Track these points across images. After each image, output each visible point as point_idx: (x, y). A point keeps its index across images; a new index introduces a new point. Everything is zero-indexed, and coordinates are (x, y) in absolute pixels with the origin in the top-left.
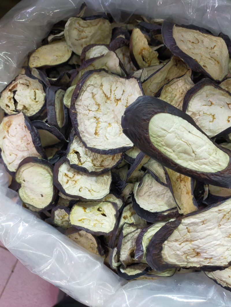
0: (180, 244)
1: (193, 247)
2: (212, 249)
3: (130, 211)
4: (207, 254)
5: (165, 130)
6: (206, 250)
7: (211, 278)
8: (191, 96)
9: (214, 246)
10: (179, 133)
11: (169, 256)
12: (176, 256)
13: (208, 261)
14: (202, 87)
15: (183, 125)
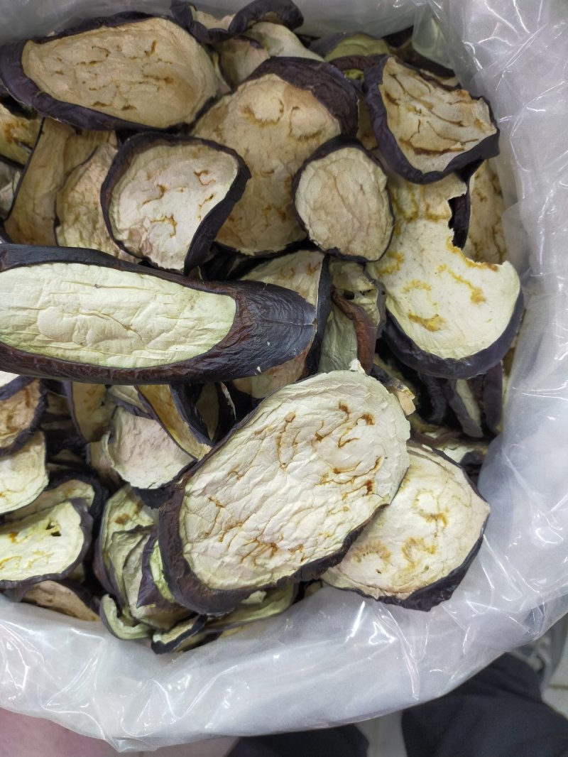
0: (221, 540)
1: (251, 535)
2: (291, 525)
3: (133, 501)
4: (286, 539)
5: (25, 309)
6: (279, 531)
7: (346, 589)
8: (107, 195)
9: (291, 518)
10: (65, 301)
11: (213, 574)
12: (232, 569)
13: (298, 555)
14: (129, 161)
15: (72, 278)
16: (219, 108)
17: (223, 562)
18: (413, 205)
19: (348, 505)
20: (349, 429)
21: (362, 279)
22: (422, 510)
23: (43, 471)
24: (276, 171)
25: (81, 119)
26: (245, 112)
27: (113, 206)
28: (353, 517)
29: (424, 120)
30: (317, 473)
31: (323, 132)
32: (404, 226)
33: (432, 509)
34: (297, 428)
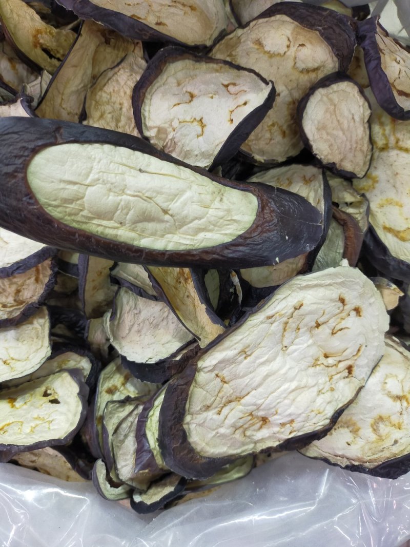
0: (219, 413)
1: (247, 410)
2: (287, 402)
3: (121, 374)
4: (280, 414)
5: (75, 183)
6: (275, 407)
7: (315, 458)
8: (141, 94)
9: (287, 396)
10: (113, 180)
11: (206, 444)
12: (223, 439)
13: (288, 428)
14: (162, 68)
15: (119, 160)
16: (231, 39)
17: (217, 433)
18: (383, 138)
19: (333, 386)
20: (343, 319)
21: (350, 193)
22: (390, 392)
23: (46, 342)
24: (281, 95)
25: (121, 26)
26: (256, 44)
27: (145, 105)
28: (339, 396)
29: (403, 69)
30: (311, 356)
31: (322, 68)
32: (376, 154)
33: (397, 391)
34: (303, 315)
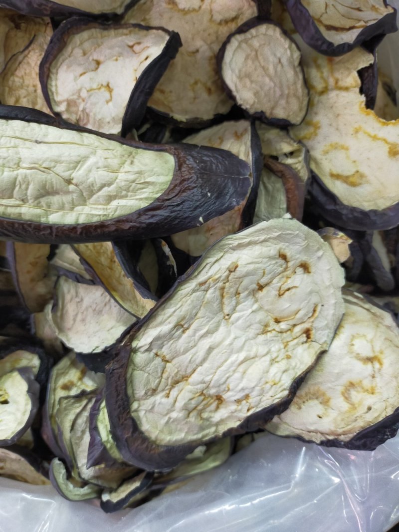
0: (168, 396)
1: (197, 389)
2: (237, 375)
3: (77, 368)
4: (233, 390)
6: (225, 382)
7: (287, 437)
8: (46, 70)
9: (236, 369)
10: (5, 155)
11: (160, 431)
12: (178, 424)
13: (245, 405)
14: (65, 40)
15: (12, 134)
16: (144, 3)
17: (170, 418)
18: (322, 81)
19: (289, 353)
20: (288, 278)
21: (287, 142)
22: (358, 354)
24: (201, 50)
26: (169, 4)
27: (51, 80)
28: (296, 364)
29: (330, 3)
30: (260, 322)
31: (241, 16)
32: (316, 99)
33: (367, 352)
34: (240, 278)
